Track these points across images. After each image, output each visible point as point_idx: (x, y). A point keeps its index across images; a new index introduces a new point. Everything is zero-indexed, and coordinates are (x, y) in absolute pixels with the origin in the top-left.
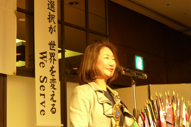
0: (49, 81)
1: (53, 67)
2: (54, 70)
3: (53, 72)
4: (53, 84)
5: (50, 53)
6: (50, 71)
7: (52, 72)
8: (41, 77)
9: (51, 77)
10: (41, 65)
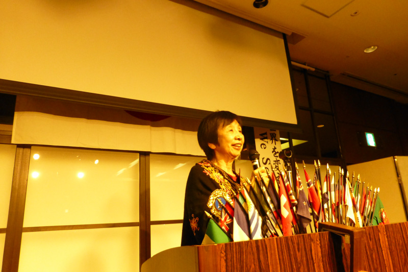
0: (272, 163)
1: (275, 148)
2: (276, 150)
3: (276, 153)
4: (277, 165)
5: (271, 134)
6: (273, 152)
7: (274, 153)
8: (263, 159)
9: (275, 159)
10: (263, 146)
